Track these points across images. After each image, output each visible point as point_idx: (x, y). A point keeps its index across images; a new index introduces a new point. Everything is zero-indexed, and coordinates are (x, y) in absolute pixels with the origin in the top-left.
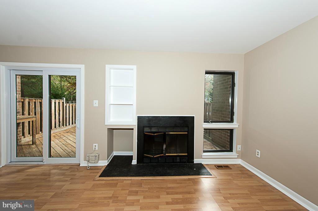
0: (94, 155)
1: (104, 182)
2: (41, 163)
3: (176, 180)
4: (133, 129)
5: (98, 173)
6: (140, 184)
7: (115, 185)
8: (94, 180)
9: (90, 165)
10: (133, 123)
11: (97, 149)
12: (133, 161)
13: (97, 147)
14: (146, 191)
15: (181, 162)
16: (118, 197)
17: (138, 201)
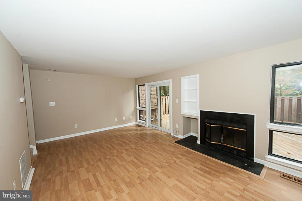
0: (176, 130)
1: (174, 145)
2: (158, 129)
4: (197, 119)
5: (175, 140)
7: (178, 148)
8: (171, 143)
9: (175, 136)
10: (198, 115)
13: (178, 127)
14: (190, 158)
15: (238, 155)
16: (174, 153)
17: (182, 159)
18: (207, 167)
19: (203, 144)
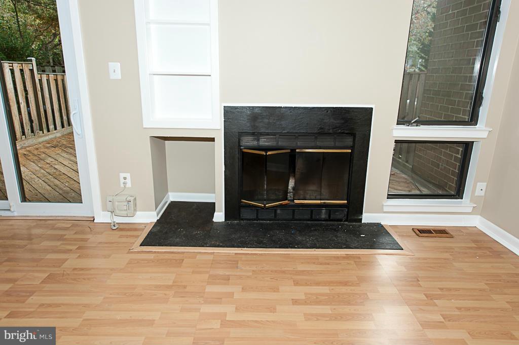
0: (123, 198)
1: (152, 256)
2: (8, 214)
3: (316, 258)
4: (213, 140)
5: (138, 236)
6: (233, 263)
7: (179, 263)
8: (129, 252)
9: (118, 220)
10: (215, 125)
11: (129, 185)
12: (216, 214)
13: (129, 181)
14: (249, 277)
15: (329, 220)
16: (185, 287)
17: (231, 295)
18: (318, 284)
19: (236, 219)
